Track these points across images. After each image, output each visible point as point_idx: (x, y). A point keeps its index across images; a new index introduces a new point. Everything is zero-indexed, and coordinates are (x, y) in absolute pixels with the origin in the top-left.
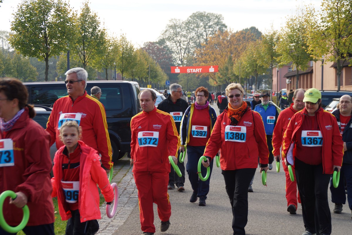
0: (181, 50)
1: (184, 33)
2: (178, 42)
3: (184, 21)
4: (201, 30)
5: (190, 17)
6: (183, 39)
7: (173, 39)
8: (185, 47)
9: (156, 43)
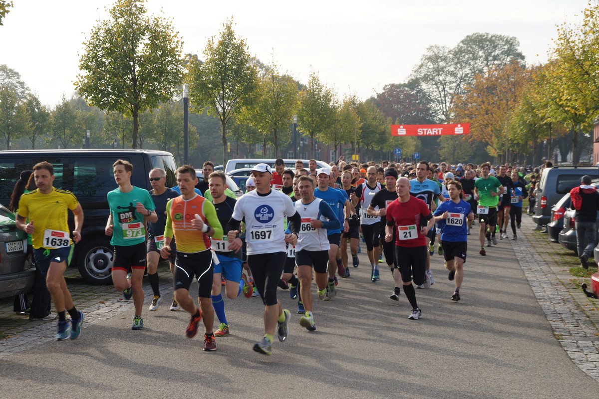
0: (445, 96)
1: (452, 69)
2: (441, 83)
3: (452, 48)
4: (480, 64)
5: (462, 42)
6: (449, 78)
7: (433, 79)
8: (451, 91)
9: (405, 85)
